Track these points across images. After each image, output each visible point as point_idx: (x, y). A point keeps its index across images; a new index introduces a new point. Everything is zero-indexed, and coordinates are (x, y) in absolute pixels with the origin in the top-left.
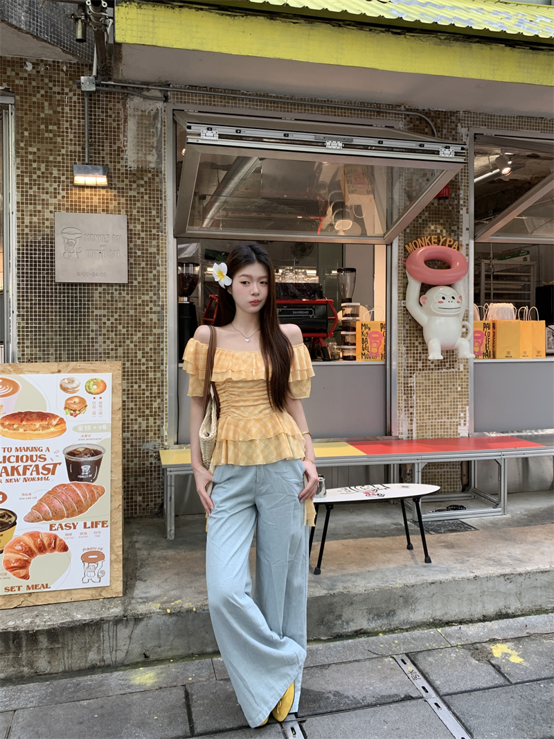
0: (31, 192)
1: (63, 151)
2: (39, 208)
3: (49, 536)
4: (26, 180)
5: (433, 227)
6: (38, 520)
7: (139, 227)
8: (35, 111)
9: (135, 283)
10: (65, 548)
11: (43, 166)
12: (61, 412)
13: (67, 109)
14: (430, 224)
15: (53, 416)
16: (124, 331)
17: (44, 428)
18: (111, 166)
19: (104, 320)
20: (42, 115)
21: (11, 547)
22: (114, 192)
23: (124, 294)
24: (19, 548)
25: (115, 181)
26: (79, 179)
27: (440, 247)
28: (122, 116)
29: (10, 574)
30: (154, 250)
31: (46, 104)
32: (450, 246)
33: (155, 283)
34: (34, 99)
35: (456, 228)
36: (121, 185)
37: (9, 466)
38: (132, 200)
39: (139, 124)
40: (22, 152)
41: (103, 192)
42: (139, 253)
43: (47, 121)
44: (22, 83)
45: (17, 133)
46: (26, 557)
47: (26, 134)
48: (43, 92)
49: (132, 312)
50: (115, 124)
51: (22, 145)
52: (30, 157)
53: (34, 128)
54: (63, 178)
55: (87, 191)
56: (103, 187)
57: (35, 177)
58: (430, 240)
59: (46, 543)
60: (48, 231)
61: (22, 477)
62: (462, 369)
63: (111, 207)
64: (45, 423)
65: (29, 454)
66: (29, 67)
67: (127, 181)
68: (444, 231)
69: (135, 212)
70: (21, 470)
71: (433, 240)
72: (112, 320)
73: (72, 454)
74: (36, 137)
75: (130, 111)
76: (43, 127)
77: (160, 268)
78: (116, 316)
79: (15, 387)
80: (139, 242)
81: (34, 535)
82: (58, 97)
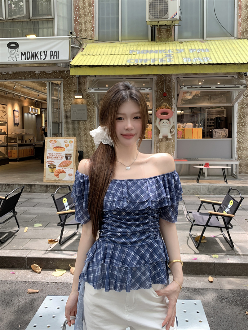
0: (66, 100)
1: (73, 91)
2: (68, 104)
3: (62, 170)
4: (65, 98)
5: (164, 104)
6: (60, 167)
7: (89, 107)
8: (67, 82)
9: (89, 120)
10: (65, 173)
11: (69, 94)
12: (64, 147)
13: (73, 81)
14: (163, 103)
15: (63, 147)
16: (86, 131)
17: (61, 150)
18: (83, 93)
19: (82, 129)
20: (68, 83)
21: (56, 171)
22: (84, 99)
23: (86, 123)
24: (57, 172)
25: (84, 97)
26: (76, 97)
27: (166, 109)
28: (85, 81)
29: (55, 176)
30: (93, 112)
31: (69, 80)
32: (169, 109)
33: (93, 120)
34: (67, 79)
35: (171, 104)
36: (86, 98)
37: (55, 157)
38: (88, 101)
39: (89, 83)
40: (64, 91)
41: (81, 99)
42: (89, 113)
43: (69, 84)
44: (64, 76)
45: (63, 87)
46: (58, 174)
47: (65, 87)
48: (68, 77)
49: (88, 127)
50: (84, 83)
51: (64, 90)
52: (66, 92)
53: (67, 86)
54: (73, 97)
55: (78, 99)
56: (81, 98)
57: (67, 97)
58: (163, 107)
59: (62, 171)
60: (70, 109)
61: (57, 159)
62: (173, 141)
63: (83, 103)
64: (61, 149)
65: (58, 154)
66: (66, 72)
67: (87, 97)
68: (168, 105)
69: (88, 104)
70: (57, 157)
71: (164, 107)
72: (84, 129)
73: (66, 155)
74: (67, 88)
75: (87, 80)
76: (68, 85)
77: (94, 117)
78: (85, 128)
79: (56, 142)
80: (89, 111)
81: (60, 170)
82: (72, 78)
